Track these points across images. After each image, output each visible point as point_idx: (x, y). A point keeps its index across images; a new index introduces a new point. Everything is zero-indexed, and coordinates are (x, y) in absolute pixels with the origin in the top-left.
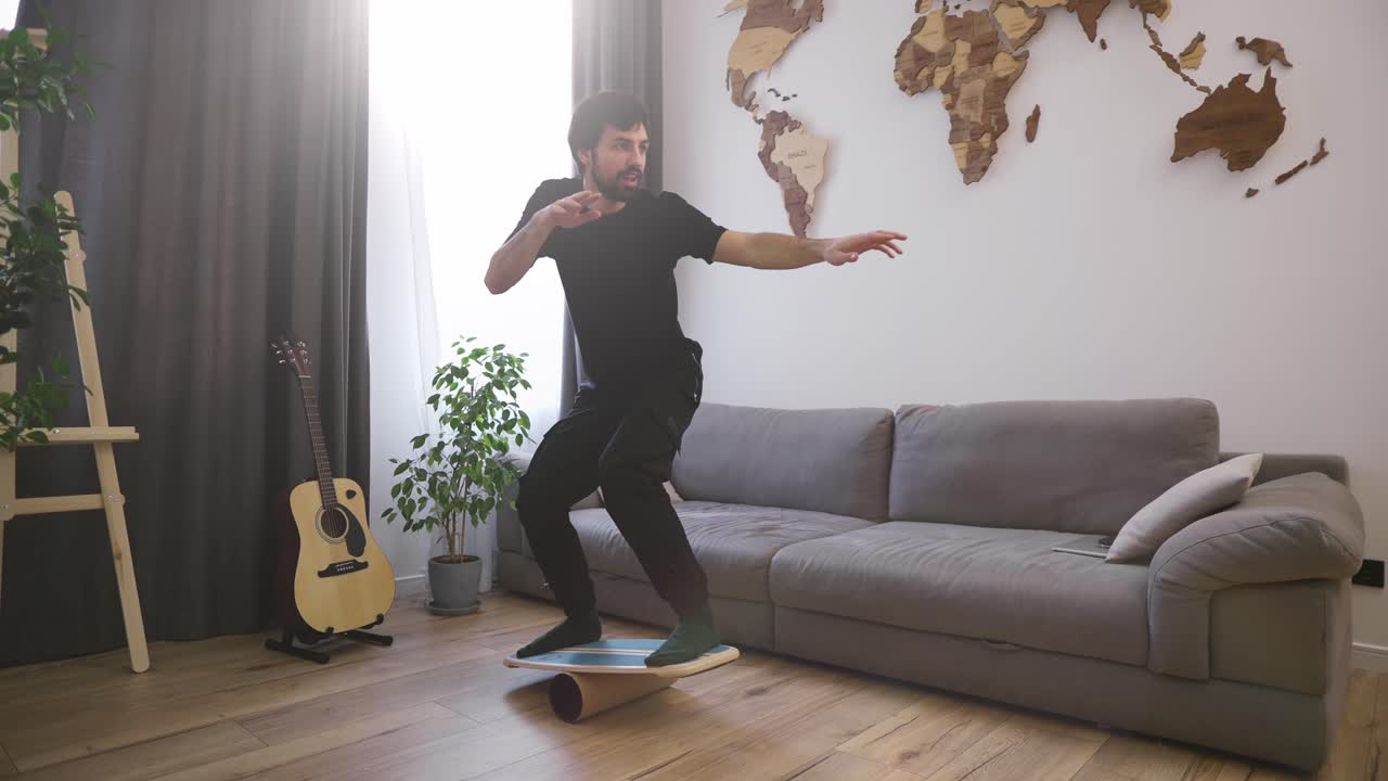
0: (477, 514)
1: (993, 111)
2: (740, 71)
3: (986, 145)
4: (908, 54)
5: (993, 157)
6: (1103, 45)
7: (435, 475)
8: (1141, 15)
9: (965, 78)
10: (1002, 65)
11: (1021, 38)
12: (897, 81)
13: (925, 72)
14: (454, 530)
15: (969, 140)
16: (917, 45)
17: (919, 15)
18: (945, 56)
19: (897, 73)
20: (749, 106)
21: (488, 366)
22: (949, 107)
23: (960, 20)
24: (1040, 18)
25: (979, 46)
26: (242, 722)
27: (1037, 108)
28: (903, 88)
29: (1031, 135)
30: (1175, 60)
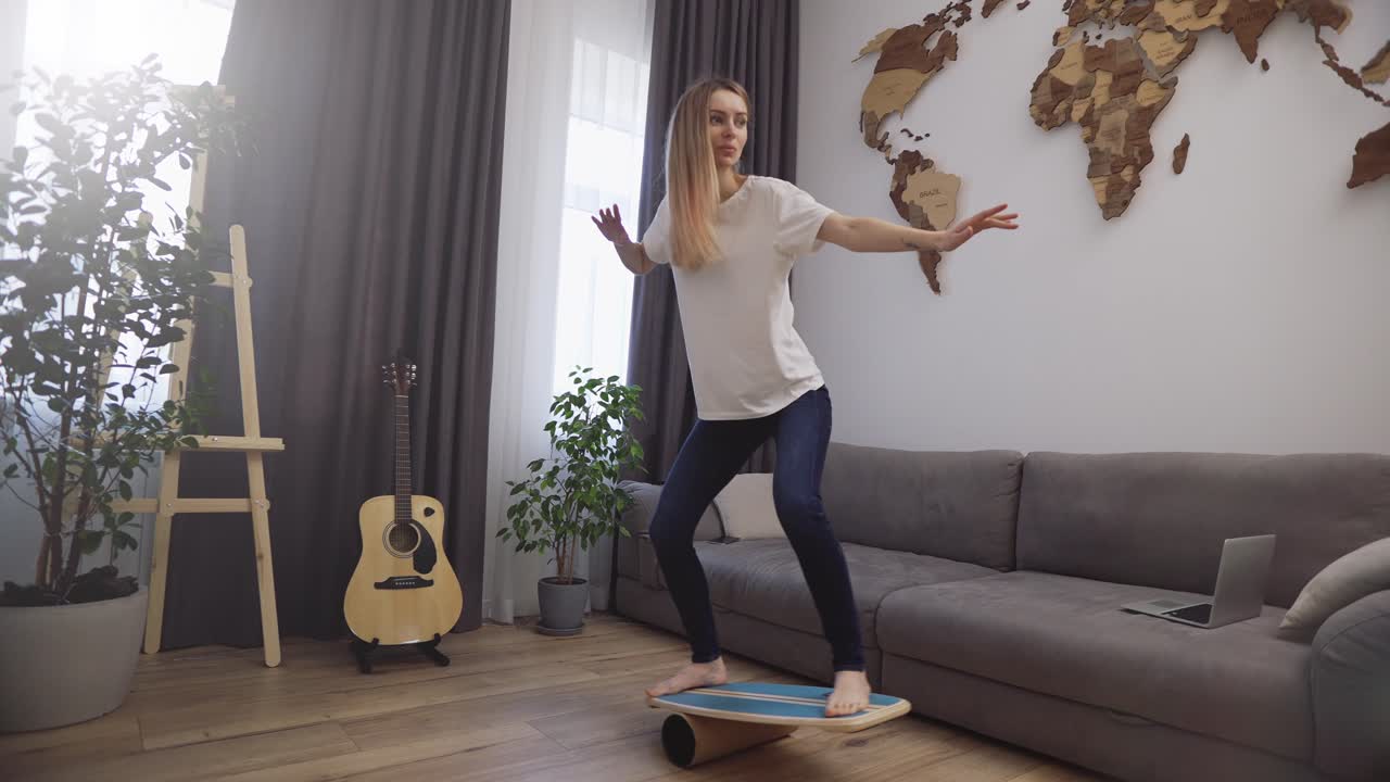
0: (588, 539)
1: (1137, 142)
2: (873, 113)
3: (1128, 179)
4: (1046, 86)
5: (1136, 191)
6: (1265, 66)
7: (549, 499)
8: (1313, 30)
9: (1105, 109)
10: (1146, 94)
11: (1170, 64)
12: (1032, 116)
13: (1062, 106)
14: (564, 551)
15: (1109, 173)
16: (1053, 78)
17: (1057, 48)
18: (1085, 87)
19: (1034, 107)
20: (882, 146)
21: (604, 396)
22: (1088, 140)
23: (1101, 49)
24: (1190, 43)
25: (1119, 76)
26: (344, 724)
27: (1186, 136)
28: (1039, 123)
29: (1178, 167)
30: (1356, 75)
